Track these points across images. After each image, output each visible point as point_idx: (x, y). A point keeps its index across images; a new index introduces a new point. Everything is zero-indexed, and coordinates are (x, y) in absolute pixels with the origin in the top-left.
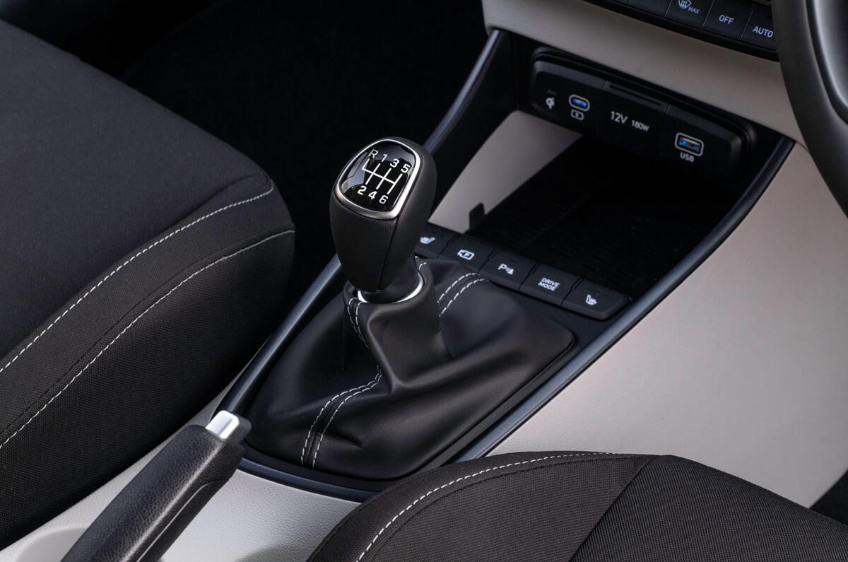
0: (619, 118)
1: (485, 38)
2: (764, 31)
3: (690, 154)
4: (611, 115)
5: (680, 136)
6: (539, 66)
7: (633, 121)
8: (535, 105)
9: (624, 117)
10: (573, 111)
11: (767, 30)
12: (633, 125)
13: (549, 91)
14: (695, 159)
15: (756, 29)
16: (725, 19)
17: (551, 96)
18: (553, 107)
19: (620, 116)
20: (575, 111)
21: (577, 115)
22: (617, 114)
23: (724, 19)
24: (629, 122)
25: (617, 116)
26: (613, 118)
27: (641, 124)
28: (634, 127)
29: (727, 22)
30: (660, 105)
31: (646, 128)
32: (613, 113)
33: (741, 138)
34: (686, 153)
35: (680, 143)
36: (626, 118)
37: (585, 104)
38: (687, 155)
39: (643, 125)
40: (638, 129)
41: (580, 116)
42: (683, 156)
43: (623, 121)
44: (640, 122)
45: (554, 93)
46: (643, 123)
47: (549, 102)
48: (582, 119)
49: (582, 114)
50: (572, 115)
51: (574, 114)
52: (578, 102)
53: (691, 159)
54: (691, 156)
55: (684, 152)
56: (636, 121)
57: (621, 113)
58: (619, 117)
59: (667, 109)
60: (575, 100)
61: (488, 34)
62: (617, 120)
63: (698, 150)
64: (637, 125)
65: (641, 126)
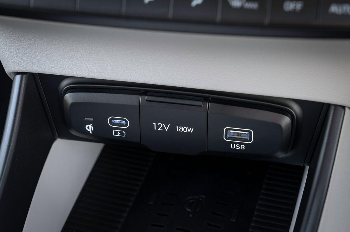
1: (10, 82)
3: (240, 144)
5: (227, 130)
6: (69, 98)
7: (177, 127)
8: (74, 133)
9: (166, 128)
10: (113, 130)
12: (177, 130)
13: (86, 119)
14: (246, 147)
17: (88, 123)
19: (162, 125)
20: (116, 130)
21: (119, 133)
24: (173, 129)
28: (179, 132)
30: (200, 106)
31: (191, 130)
33: (287, 116)
34: (236, 143)
37: (124, 122)
39: (187, 129)
40: (183, 132)
41: (122, 134)
42: (233, 147)
44: (183, 126)
45: (92, 120)
46: (187, 126)
47: (88, 128)
49: (124, 131)
51: (116, 133)
52: (116, 121)
53: (243, 147)
54: (242, 145)
55: (233, 143)
56: (179, 126)
58: (161, 127)
59: (208, 107)
60: (113, 121)
61: (12, 79)
63: (248, 138)
64: (182, 129)
65: (185, 129)
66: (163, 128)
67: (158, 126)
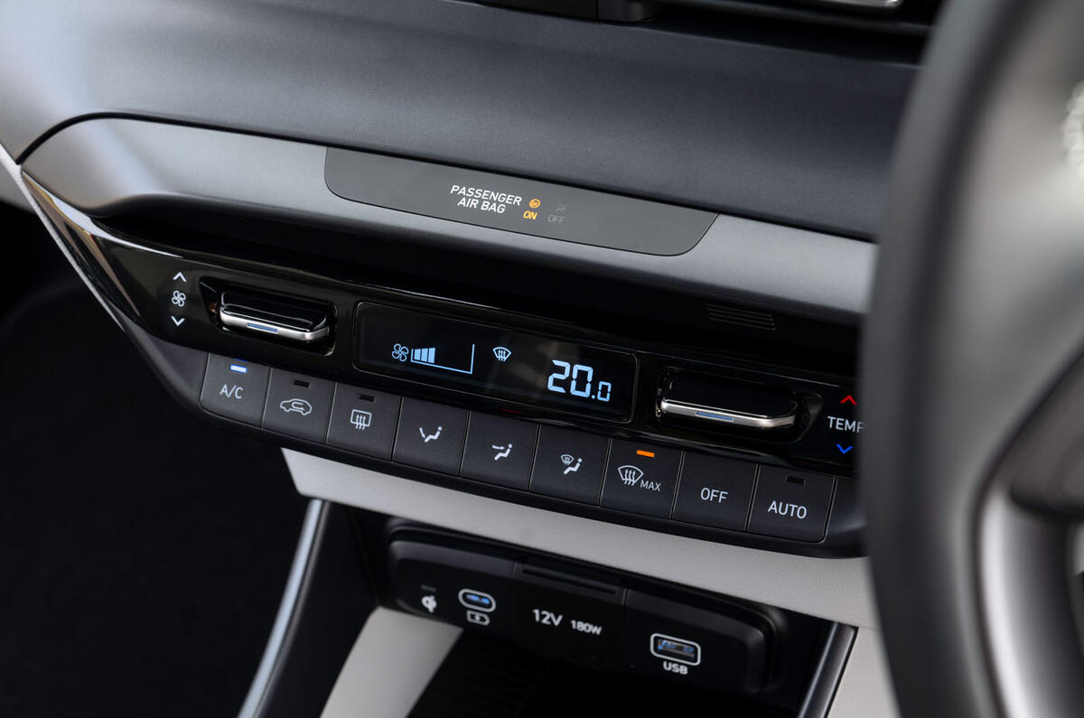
0: (549, 618)
2: (790, 508)
3: (680, 664)
4: (534, 614)
5: (656, 638)
6: (398, 547)
7: (574, 622)
8: (406, 607)
9: (556, 618)
10: (469, 613)
11: (794, 506)
12: (574, 626)
13: (424, 587)
14: (688, 670)
15: (773, 507)
16: (712, 495)
17: (429, 594)
18: (435, 609)
19: (549, 615)
20: (474, 613)
21: (477, 618)
22: (544, 613)
23: (709, 494)
24: (566, 623)
25: (545, 616)
26: (537, 618)
27: (586, 624)
28: (576, 629)
29: (716, 499)
30: (613, 593)
31: (597, 630)
32: (537, 612)
33: (762, 629)
34: (673, 662)
35: (660, 647)
36: (560, 618)
37: (486, 601)
38: (674, 665)
39: (591, 627)
40: (583, 632)
41: (482, 619)
42: (667, 667)
43: (557, 623)
44: (584, 622)
45: (434, 590)
46: (591, 623)
47: (427, 602)
48: (487, 622)
49: (486, 617)
50: (469, 619)
51: (473, 617)
52: (475, 598)
53: (684, 670)
54: (682, 667)
55: (668, 661)
56: (577, 621)
57: (550, 612)
58: (547, 618)
59: (626, 596)
60: (469, 597)
61: (307, 501)
62: (545, 621)
63: (693, 656)
64: (581, 626)
65: (587, 628)
66: (550, 620)
67: (542, 617)
